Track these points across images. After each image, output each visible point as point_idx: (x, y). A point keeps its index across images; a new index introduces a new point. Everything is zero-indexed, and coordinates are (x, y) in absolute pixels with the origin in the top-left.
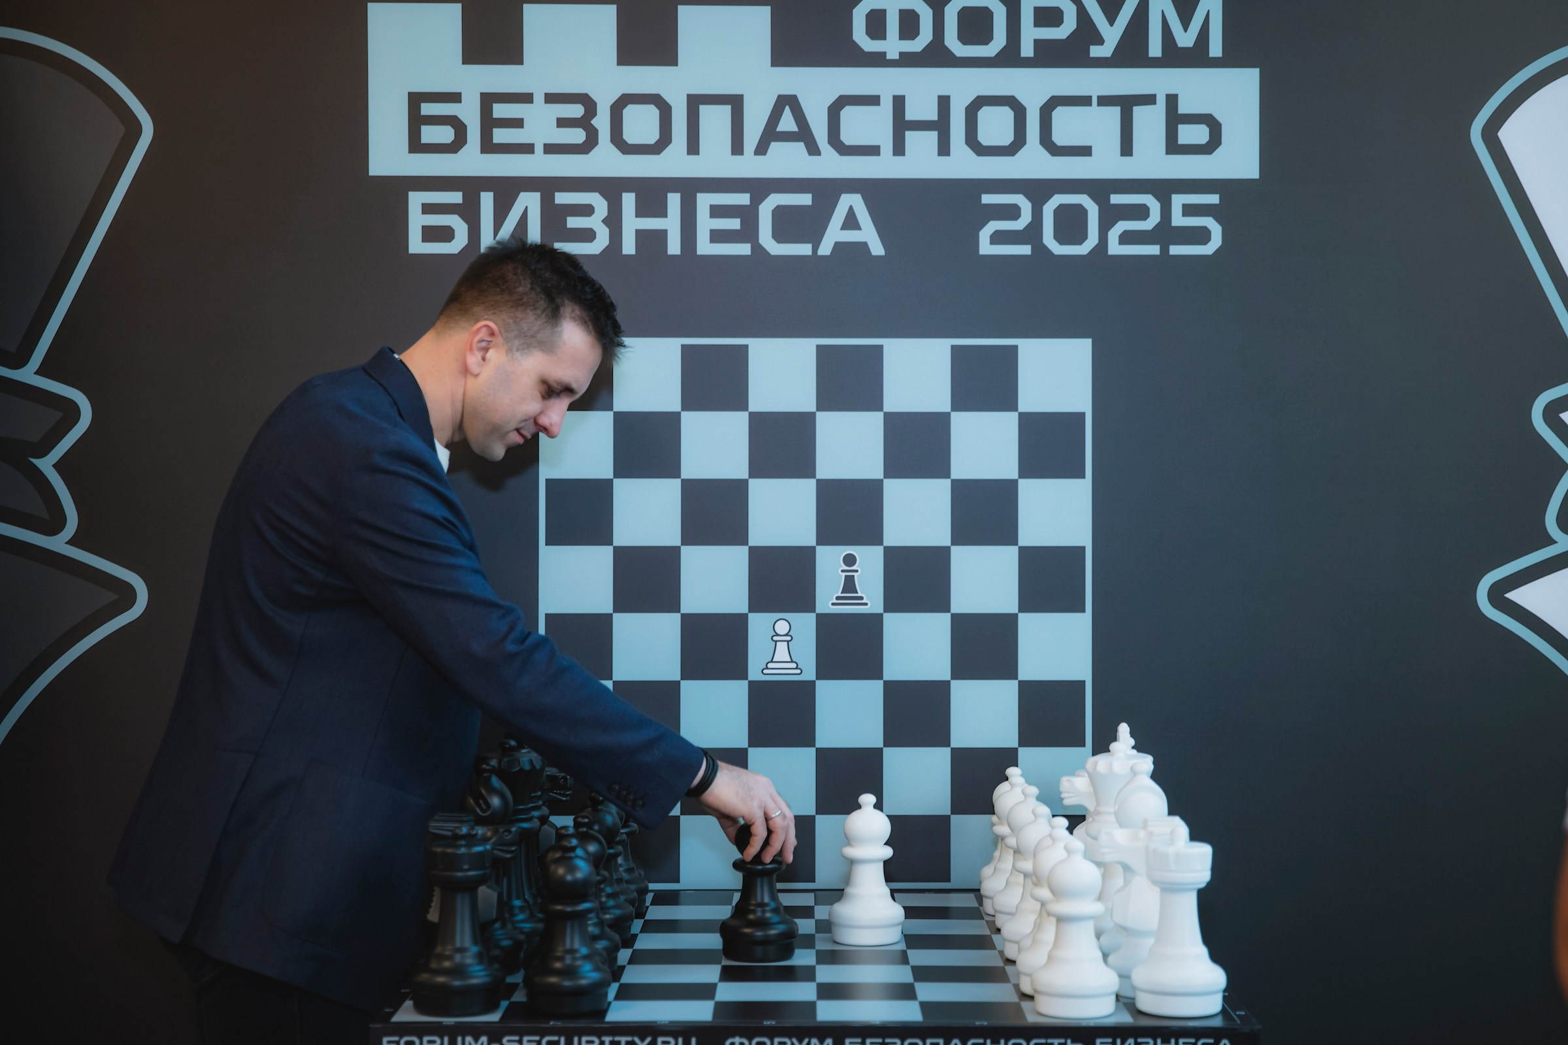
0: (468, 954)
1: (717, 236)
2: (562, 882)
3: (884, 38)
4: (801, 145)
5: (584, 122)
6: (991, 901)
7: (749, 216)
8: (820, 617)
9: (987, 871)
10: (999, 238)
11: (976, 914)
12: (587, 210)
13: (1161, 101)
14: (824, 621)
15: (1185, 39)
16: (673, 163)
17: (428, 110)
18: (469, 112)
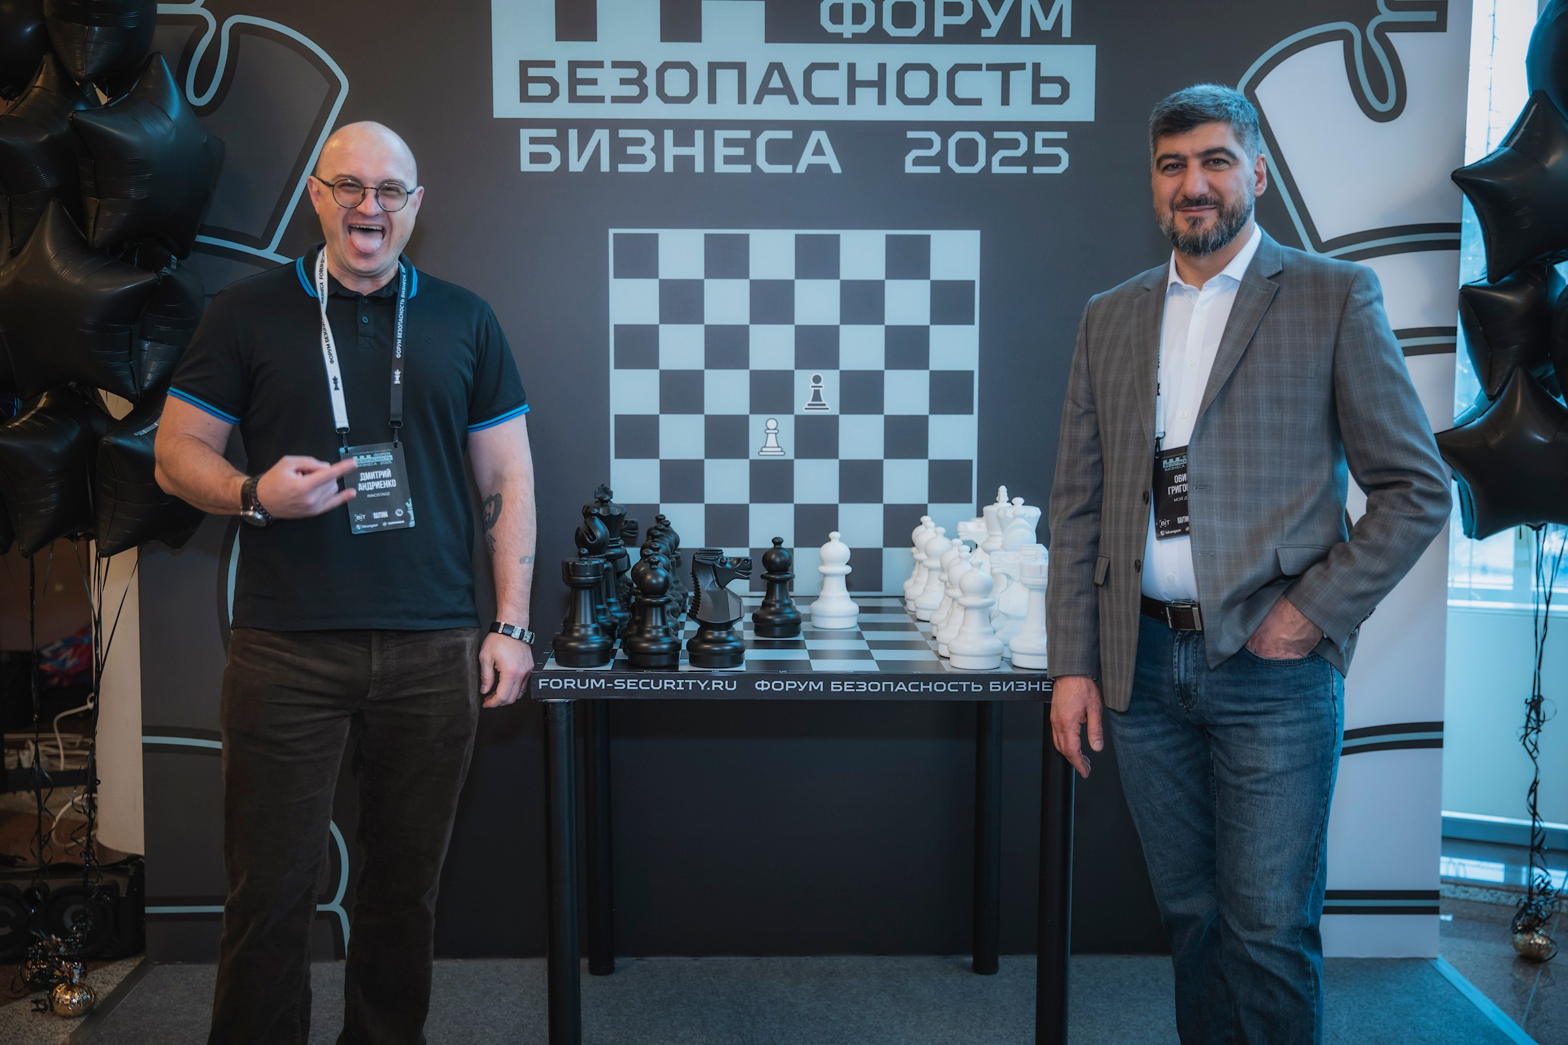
0: (590, 629)
1: (728, 160)
2: (650, 583)
3: (842, 23)
4: (785, 97)
5: (639, 81)
6: (912, 602)
7: (749, 145)
8: (797, 417)
9: (908, 584)
10: (918, 161)
11: (902, 610)
12: (640, 142)
13: (1029, 68)
14: (799, 420)
15: (1046, 25)
16: (699, 109)
17: (532, 72)
18: (560, 74)
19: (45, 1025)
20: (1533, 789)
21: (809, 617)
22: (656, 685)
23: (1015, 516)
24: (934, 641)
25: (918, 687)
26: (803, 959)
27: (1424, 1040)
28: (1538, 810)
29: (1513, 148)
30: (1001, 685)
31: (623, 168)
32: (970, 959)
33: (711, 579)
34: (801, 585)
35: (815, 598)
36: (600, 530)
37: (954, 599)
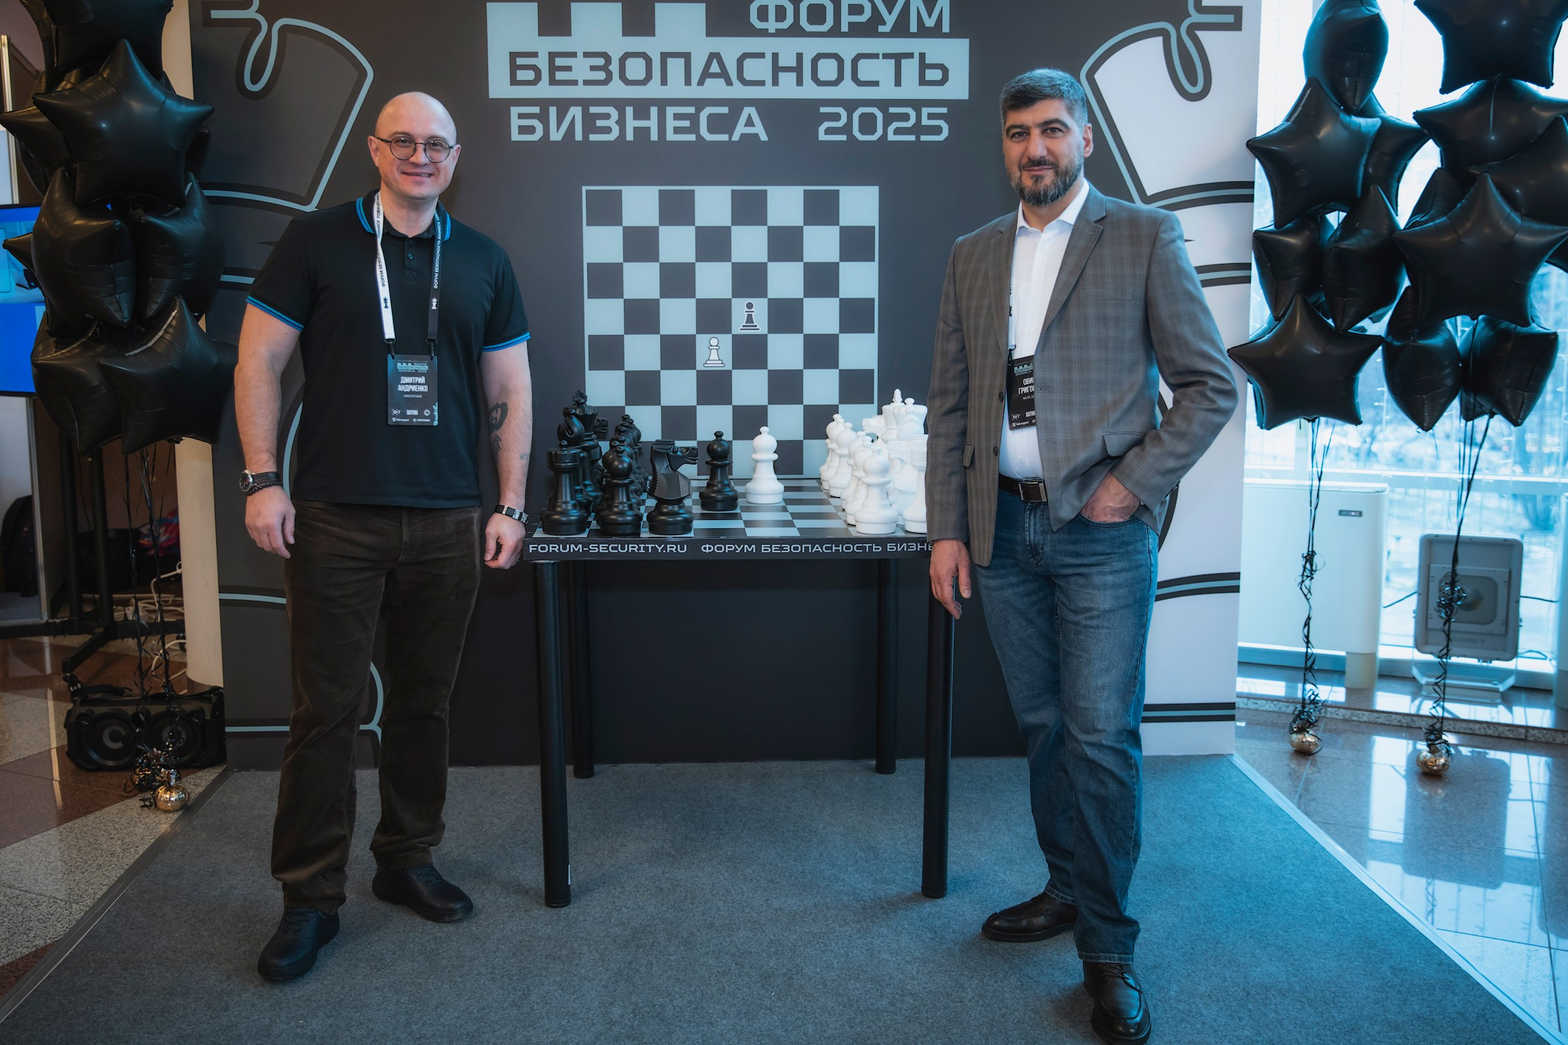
0: (569, 505)
1: (677, 130)
2: (617, 468)
3: (767, 21)
4: (722, 81)
5: (605, 68)
6: (826, 483)
7: (694, 119)
8: (734, 336)
9: (823, 468)
10: (829, 131)
11: (818, 489)
12: (607, 116)
13: (917, 56)
14: (737, 339)
15: (930, 22)
16: (653, 90)
17: (520, 61)
18: (542, 63)
19: (151, 817)
20: (1307, 624)
21: (744, 495)
22: (623, 548)
23: (907, 413)
24: (844, 513)
25: (831, 548)
26: (742, 764)
27: (1222, 816)
28: (1310, 639)
29: (1293, 122)
30: (896, 546)
31: (593, 137)
32: (874, 762)
33: (666, 464)
34: (738, 470)
35: (749, 480)
36: (577, 426)
37: (859, 479)
